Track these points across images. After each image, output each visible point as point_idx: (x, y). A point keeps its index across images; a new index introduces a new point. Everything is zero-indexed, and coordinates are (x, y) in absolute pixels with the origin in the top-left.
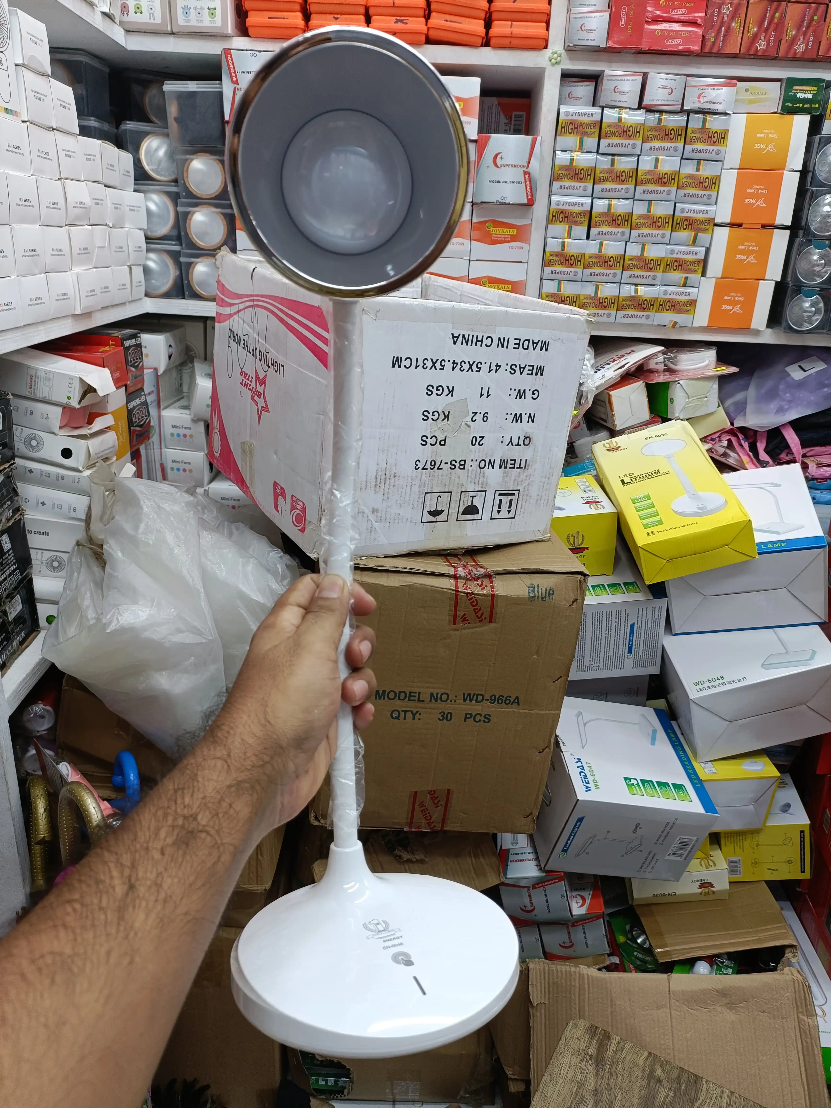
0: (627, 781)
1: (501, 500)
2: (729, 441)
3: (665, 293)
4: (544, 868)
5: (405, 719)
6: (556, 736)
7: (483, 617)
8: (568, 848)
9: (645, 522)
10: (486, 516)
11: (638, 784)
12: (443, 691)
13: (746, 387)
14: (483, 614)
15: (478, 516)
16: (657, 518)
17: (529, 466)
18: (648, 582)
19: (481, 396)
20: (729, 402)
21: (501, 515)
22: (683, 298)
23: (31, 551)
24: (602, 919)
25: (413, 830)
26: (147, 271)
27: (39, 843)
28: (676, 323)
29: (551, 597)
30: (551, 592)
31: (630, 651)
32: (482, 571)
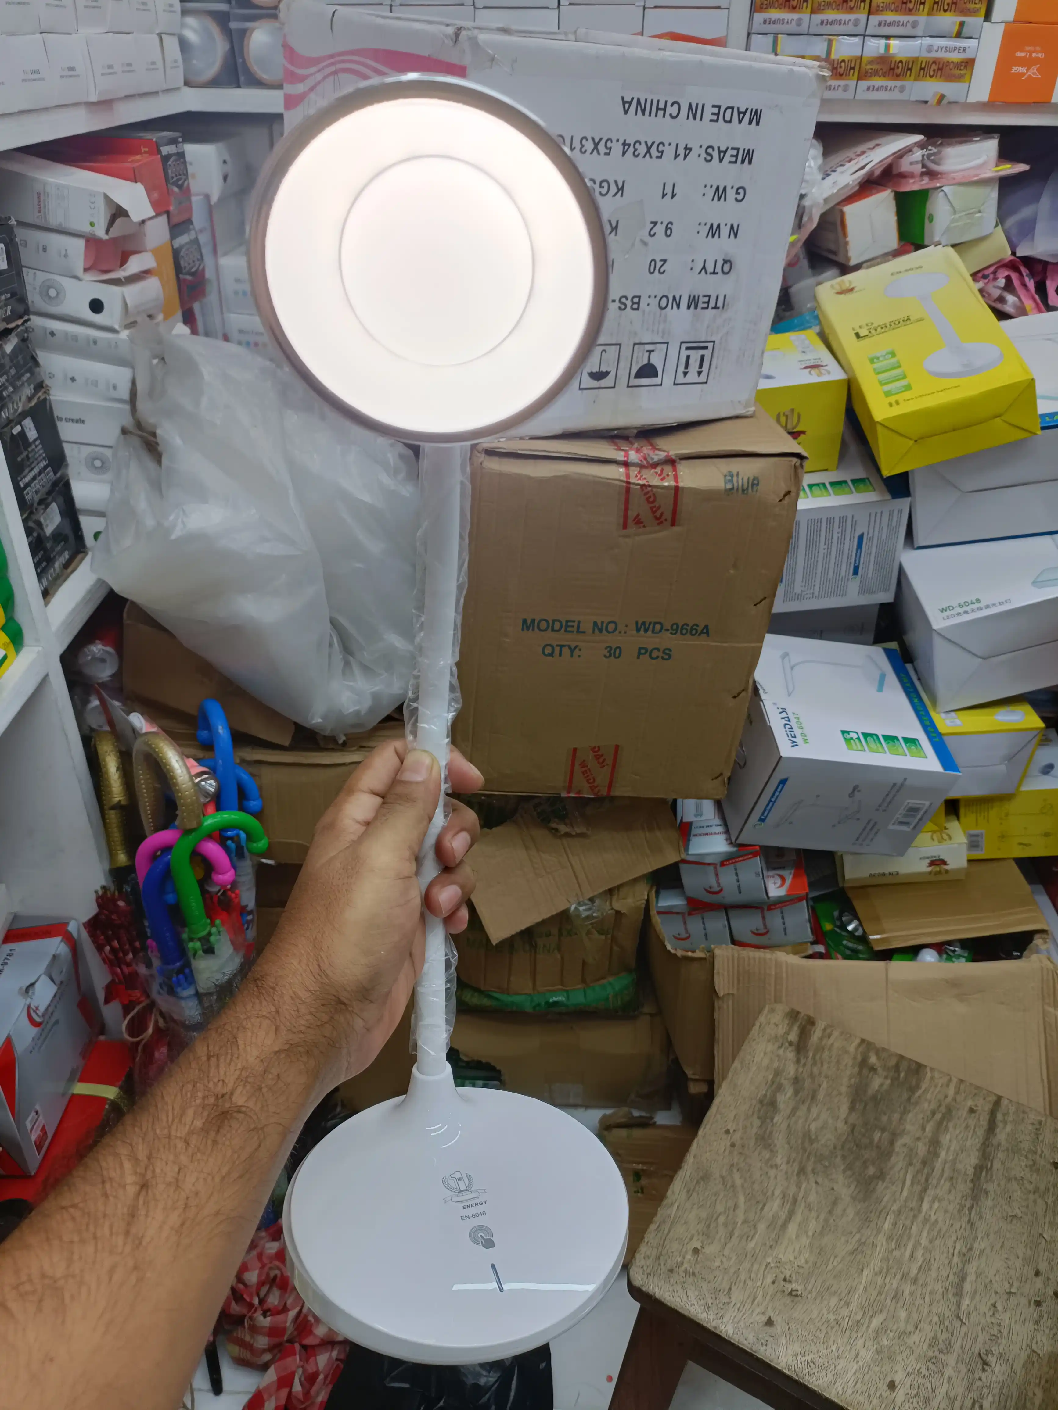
0: (845, 734)
1: (688, 357)
2: (1008, 279)
3: (930, 49)
4: (736, 839)
5: (560, 655)
6: (755, 682)
7: (663, 518)
8: (766, 817)
9: (887, 388)
10: (668, 380)
11: (859, 738)
12: (609, 619)
13: (1037, 199)
14: (662, 514)
15: (657, 381)
16: (903, 382)
17: (728, 305)
18: (886, 473)
19: (664, 195)
20: (1011, 221)
21: (689, 378)
22: (955, 57)
23: (65, 445)
24: (805, 901)
25: (572, 795)
26: (184, 45)
27: (113, 808)
28: (942, 97)
29: (755, 489)
30: (756, 482)
31: (856, 572)
32: (662, 455)
